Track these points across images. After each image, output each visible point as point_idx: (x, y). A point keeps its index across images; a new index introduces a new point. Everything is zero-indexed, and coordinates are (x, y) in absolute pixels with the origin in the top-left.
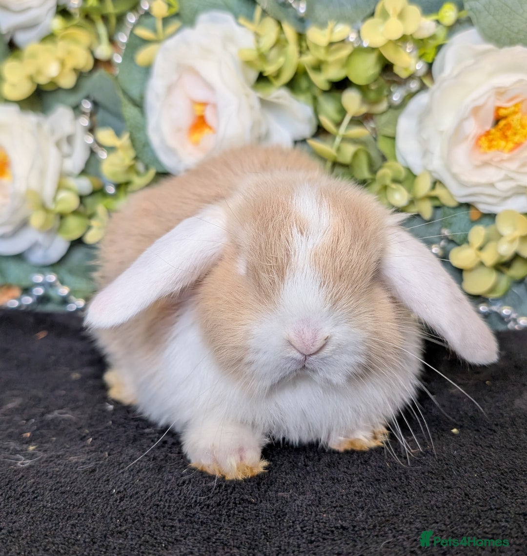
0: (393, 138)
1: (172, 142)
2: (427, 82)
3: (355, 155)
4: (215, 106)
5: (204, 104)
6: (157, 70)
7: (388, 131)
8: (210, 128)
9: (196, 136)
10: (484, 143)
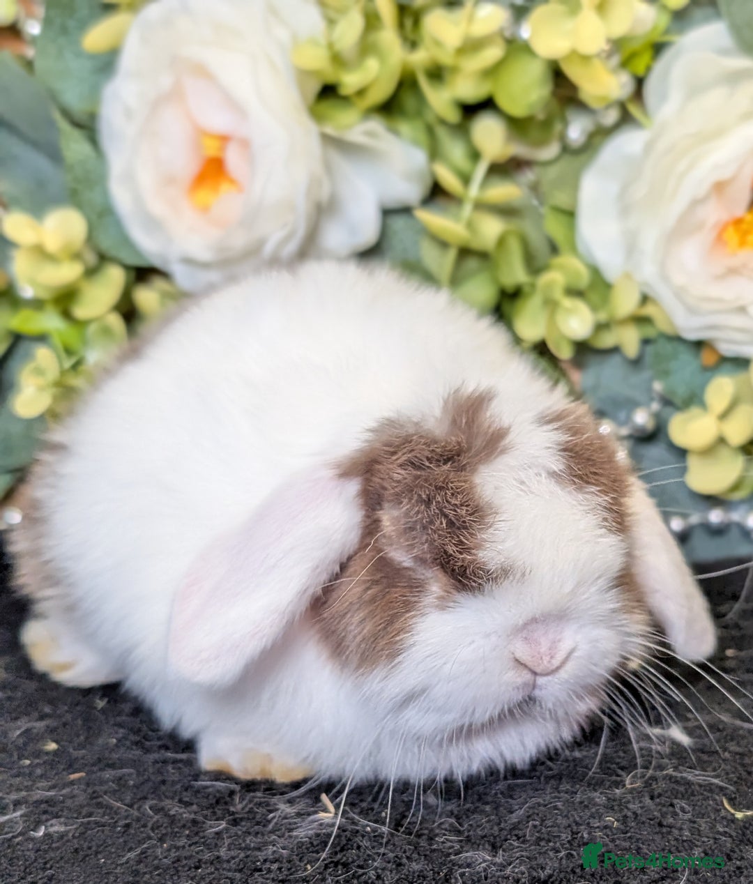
0: (569, 215)
1: (157, 207)
2: (634, 110)
3: (501, 241)
4: (245, 144)
5: (224, 139)
6: (127, 61)
7: (561, 199)
8: (233, 181)
9: (204, 195)
10: (732, 236)
